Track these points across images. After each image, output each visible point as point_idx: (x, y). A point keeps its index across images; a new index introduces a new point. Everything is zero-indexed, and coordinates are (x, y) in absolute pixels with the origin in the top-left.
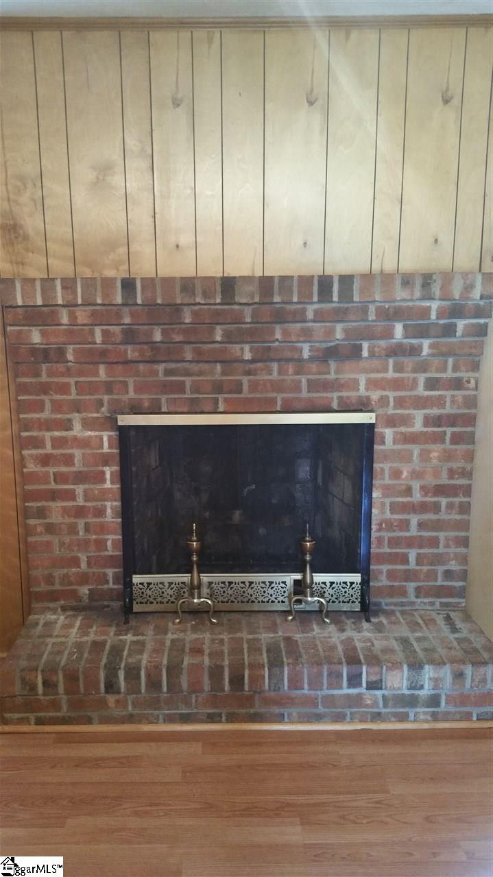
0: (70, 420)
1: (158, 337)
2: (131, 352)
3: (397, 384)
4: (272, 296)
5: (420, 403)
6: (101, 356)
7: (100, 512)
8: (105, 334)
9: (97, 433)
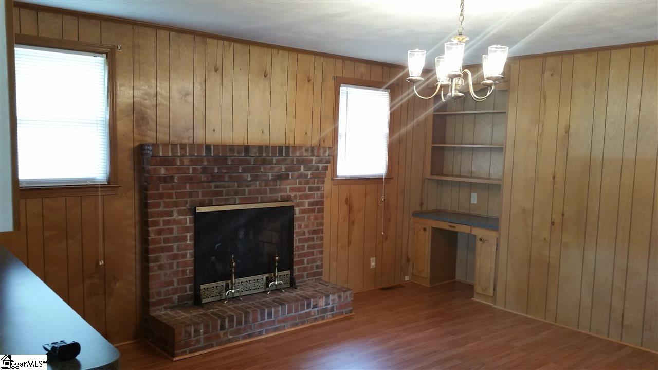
0: (172, 212)
1: (216, 171)
2: (203, 178)
3: (299, 190)
4: (262, 153)
5: (307, 197)
6: (191, 180)
7: (184, 256)
8: (194, 169)
9: (184, 217)
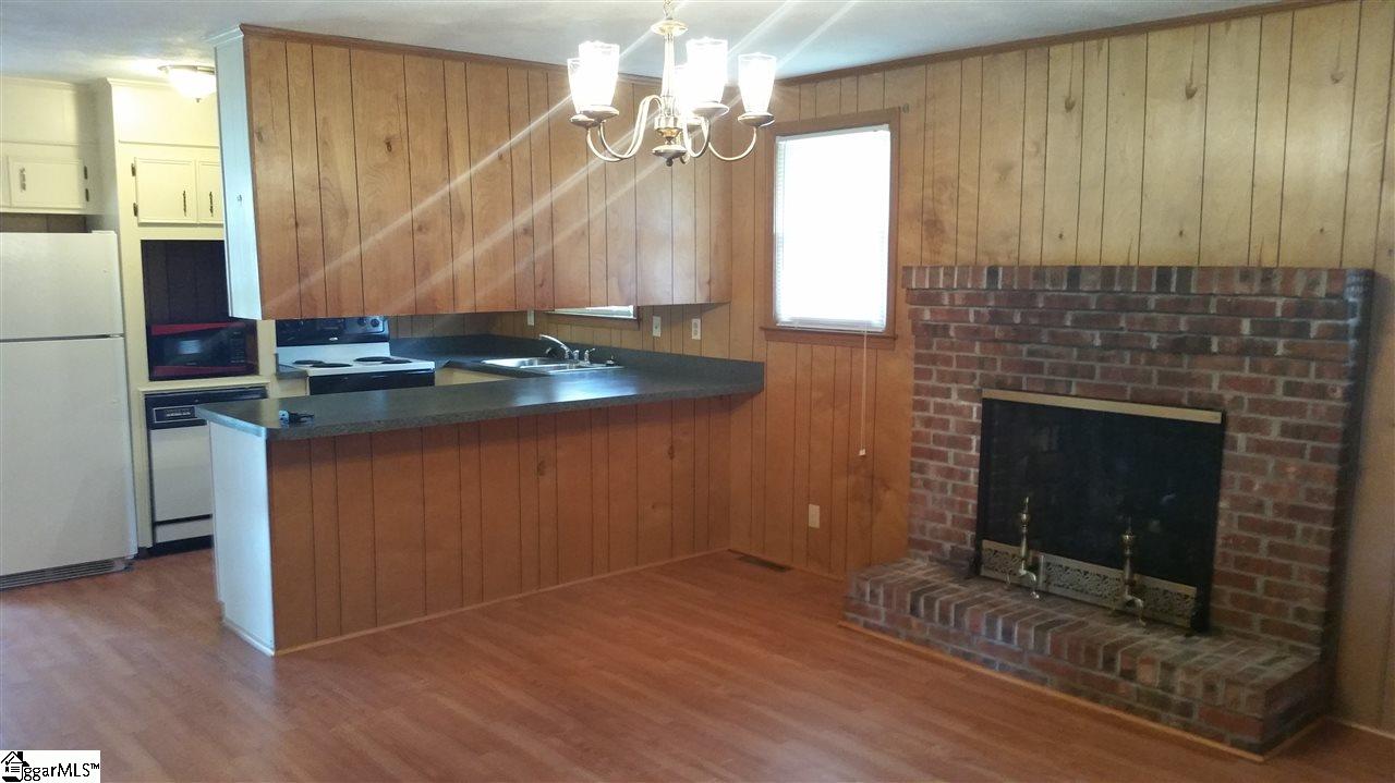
0: (949, 389)
1: (1017, 319)
3: (1251, 385)
4: (1113, 284)
5: (1277, 408)
7: (965, 476)
8: (977, 314)
9: (966, 403)
